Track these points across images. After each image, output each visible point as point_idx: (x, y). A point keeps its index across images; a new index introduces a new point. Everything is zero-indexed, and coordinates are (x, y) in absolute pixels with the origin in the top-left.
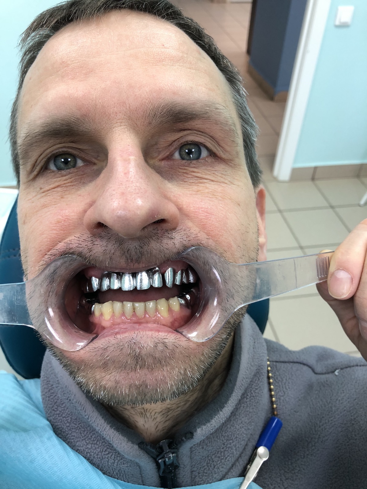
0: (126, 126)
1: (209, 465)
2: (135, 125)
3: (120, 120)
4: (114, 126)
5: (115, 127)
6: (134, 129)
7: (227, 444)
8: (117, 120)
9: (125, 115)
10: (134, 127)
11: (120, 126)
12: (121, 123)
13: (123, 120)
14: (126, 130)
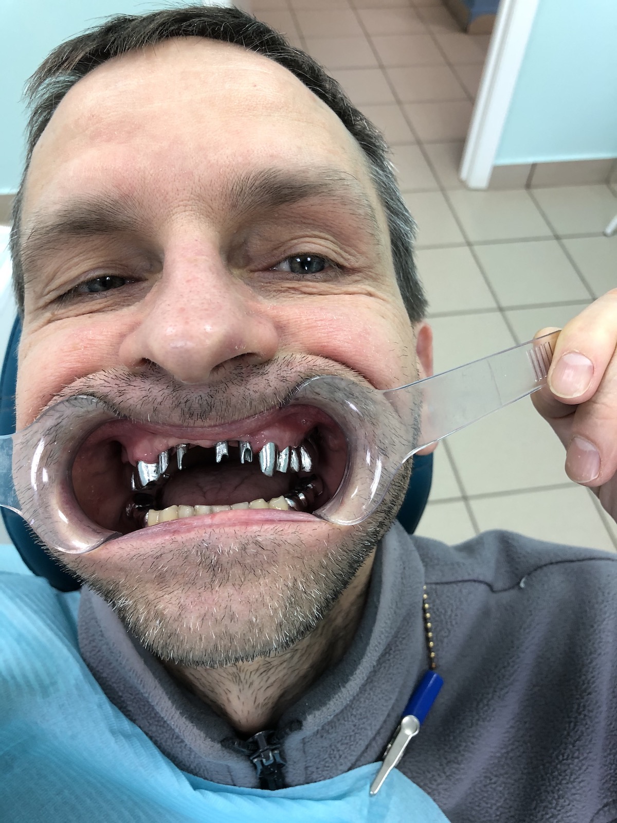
0: (194, 211)
1: (332, 756)
2: (210, 210)
3: (185, 202)
4: (174, 212)
5: (176, 213)
6: (208, 216)
7: (359, 725)
8: (180, 201)
9: (192, 194)
10: (209, 214)
11: (185, 211)
12: (186, 206)
13: (189, 201)
14: (194, 217)
